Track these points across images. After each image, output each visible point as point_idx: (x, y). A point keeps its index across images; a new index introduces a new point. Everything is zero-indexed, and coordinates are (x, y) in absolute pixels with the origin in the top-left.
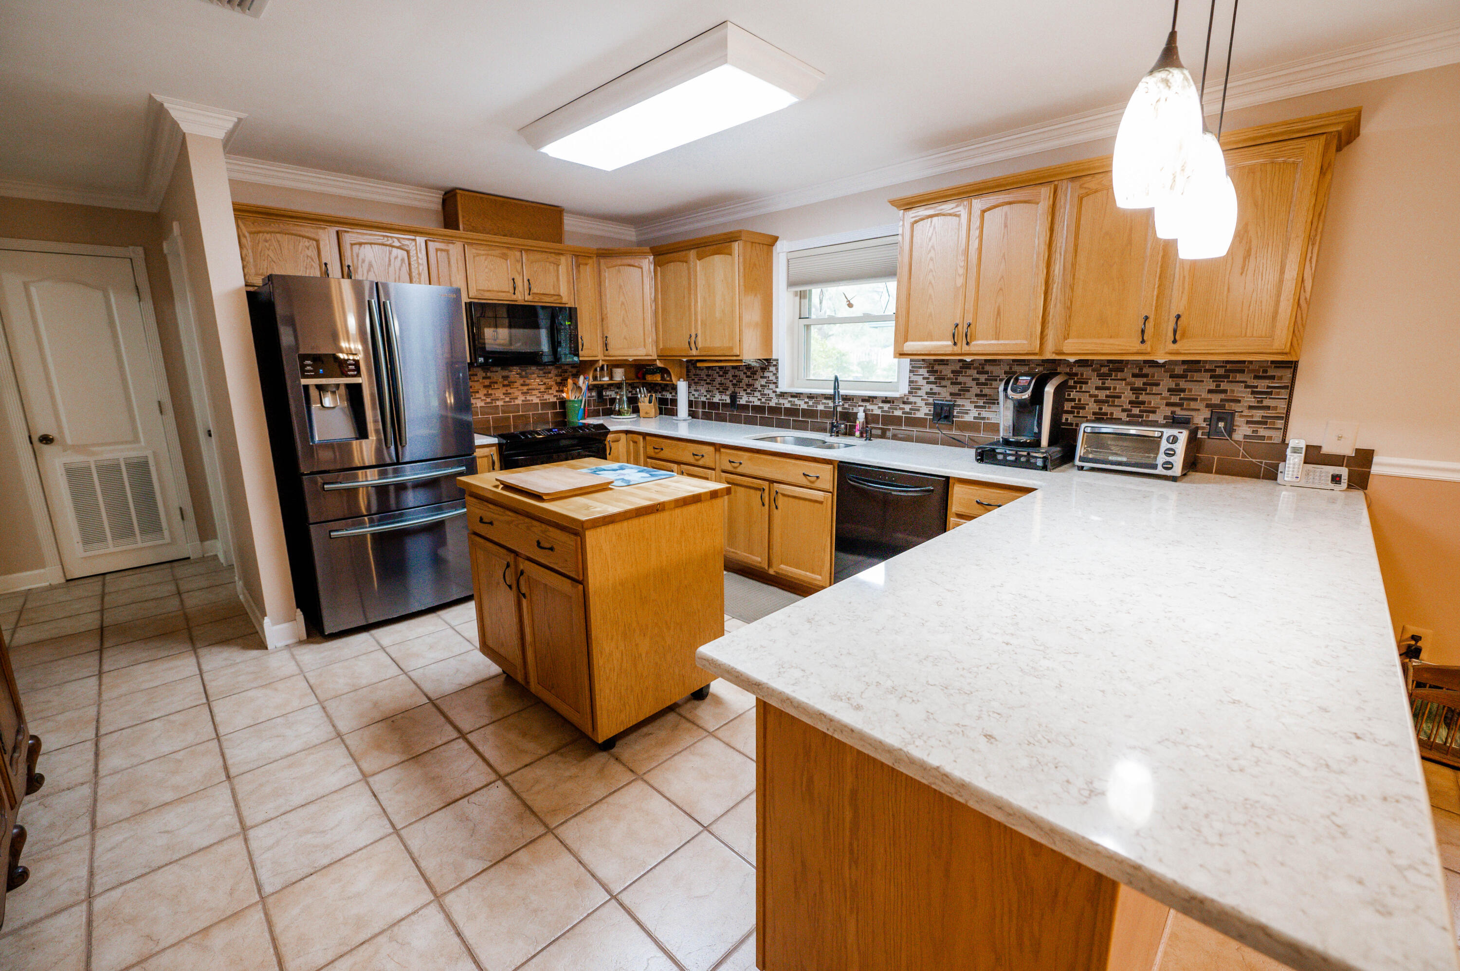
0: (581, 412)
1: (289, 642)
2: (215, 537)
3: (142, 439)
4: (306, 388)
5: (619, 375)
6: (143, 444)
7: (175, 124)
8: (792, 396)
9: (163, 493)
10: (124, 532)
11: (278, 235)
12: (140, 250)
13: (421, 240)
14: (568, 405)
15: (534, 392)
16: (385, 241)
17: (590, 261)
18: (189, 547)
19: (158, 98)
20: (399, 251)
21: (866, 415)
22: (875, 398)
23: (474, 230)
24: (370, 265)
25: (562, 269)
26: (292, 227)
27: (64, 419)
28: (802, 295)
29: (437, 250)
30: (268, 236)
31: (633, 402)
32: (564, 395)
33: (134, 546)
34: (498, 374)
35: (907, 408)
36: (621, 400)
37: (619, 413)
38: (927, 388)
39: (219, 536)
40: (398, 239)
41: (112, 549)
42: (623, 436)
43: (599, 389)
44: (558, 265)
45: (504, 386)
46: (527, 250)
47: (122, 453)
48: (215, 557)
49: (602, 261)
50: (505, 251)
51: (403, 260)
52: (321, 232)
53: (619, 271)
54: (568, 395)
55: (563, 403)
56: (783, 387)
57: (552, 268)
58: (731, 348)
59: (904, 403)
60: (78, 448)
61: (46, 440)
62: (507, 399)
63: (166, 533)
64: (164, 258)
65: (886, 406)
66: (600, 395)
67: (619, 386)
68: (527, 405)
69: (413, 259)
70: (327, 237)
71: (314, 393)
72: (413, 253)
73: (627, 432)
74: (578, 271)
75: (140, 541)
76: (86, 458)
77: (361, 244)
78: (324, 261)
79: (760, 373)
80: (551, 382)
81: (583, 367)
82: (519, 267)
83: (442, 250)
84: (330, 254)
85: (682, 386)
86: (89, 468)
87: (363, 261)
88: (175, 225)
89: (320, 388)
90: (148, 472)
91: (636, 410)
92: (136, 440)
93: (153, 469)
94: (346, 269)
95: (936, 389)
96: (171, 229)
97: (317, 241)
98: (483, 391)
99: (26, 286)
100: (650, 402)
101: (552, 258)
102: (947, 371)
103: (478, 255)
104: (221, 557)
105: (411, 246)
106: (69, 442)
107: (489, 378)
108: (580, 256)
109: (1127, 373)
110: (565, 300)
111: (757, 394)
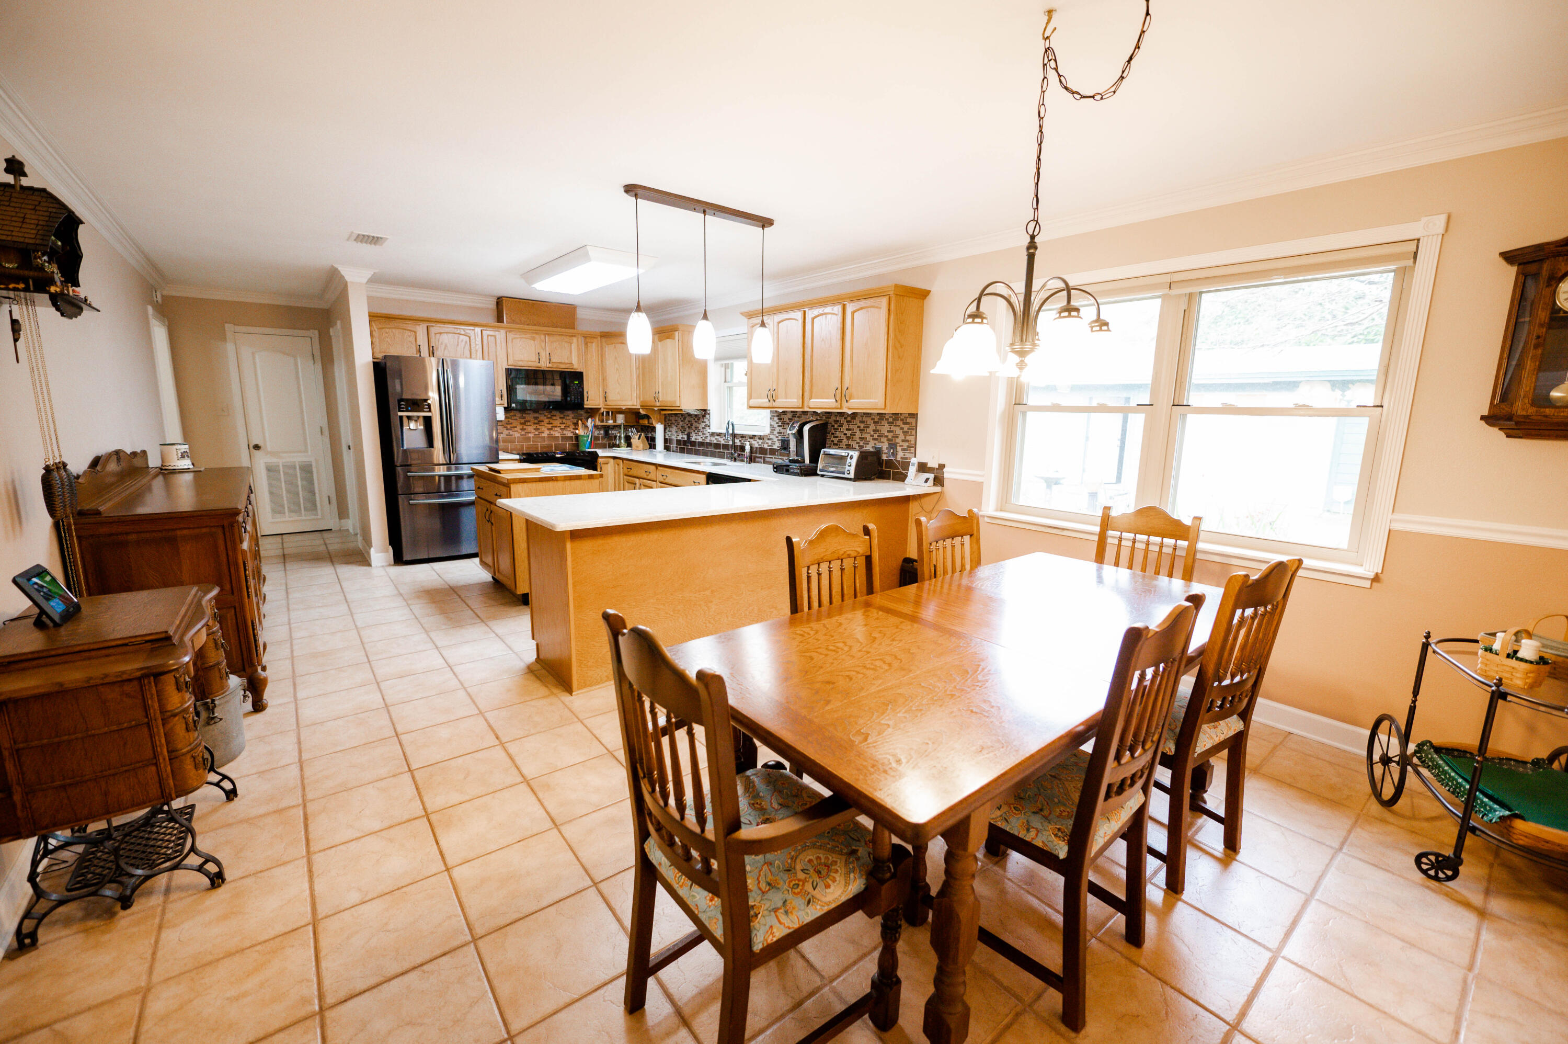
0: (588, 443)
1: (384, 564)
2: (348, 517)
3: (309, 451)
4: (401, 417)
5: (620, 419)
6: (310, 453)
7: (342, 277)
8: (718, 435)
9: (319, 484)
10: (294, 509)
11: (394, 330)
12: (316, 332)
13: (478, 330)
14: (580, 438)
15: (556, 429)
16: (456, 331)
17: (595, 340)
18: (331, 521)
19: (336, 266)
20: (464, 337)
21: (751, 448)
22: (755, 436)
23: (514, 322)
24: (446, 346)
25: (574, 346)
26: (401, 324)
27: (267, 435)
28: (726, 367)
29: (488, 336)
30: (387, 330)
31: (628, 440)
32: (577, 431)
33: (300, 518)
34: (530, 416)
35: (770, 442)
36: (620, 437)
37: (618, 446)
38: (778, 429)
39: (351, 516)
40: (464, 330)
41: (287, 519)
42: (612, 461)
43: (607, 429)
44: (571, 344)
45: (535, 423)
46: (548, 334)
47: (298, 459)
48: (348, 530)
49: (604, 340)
50: (534, 335)
51: (466, 342)
52: (418, 327)
53: (615, 347)
54: (580, 432)
55: (577, 437)
56: (714, 429)
57: (566, 345)
58: (675, 402)
59: (768, 439)
60: (272, 454)
61: (257, 447)
62: (537, 433)
63: (319, 512)
64: (330, 337)
65: (760, 441)
66: (607, 433)
67: (619, 427)
68: (551, 437)
69: (472, 342)
70: (421, 330)
71: (405, 420)
72: (472, 338)
73: (615, 458)
74: (586, 348)
75: (304, 516)
76: (278, 460)
77: (441, 333)
78: (418, 344)
79: (701, 419)
80: (569, 422)
81: (592, 412)
82: (543, 345)
83: (491, 336)
84: (422, 340)
85: (660, 428)
86: (278, 466)
87: (442, 344)
88: (339, 322)
89: (409, 418)
90: (311, 473)
91: (629, 445)
92: (306, 451)
93: (314, 470)
94: (431, 349)
95: (782, 431)
96: (336, 324)
97: (415, 332)
98: (520, 427)
99: (253, 354)
100: (639, 439)
101: (567, 339)
102: (786, 418)
103: (515, 338)
104: (351, 531)
105: (471, 333)
106: (269, 449)
107: (525, 418)
108: (588, 338)
109: (857, 421)
110: (576, 366)
111: (700, 433)
